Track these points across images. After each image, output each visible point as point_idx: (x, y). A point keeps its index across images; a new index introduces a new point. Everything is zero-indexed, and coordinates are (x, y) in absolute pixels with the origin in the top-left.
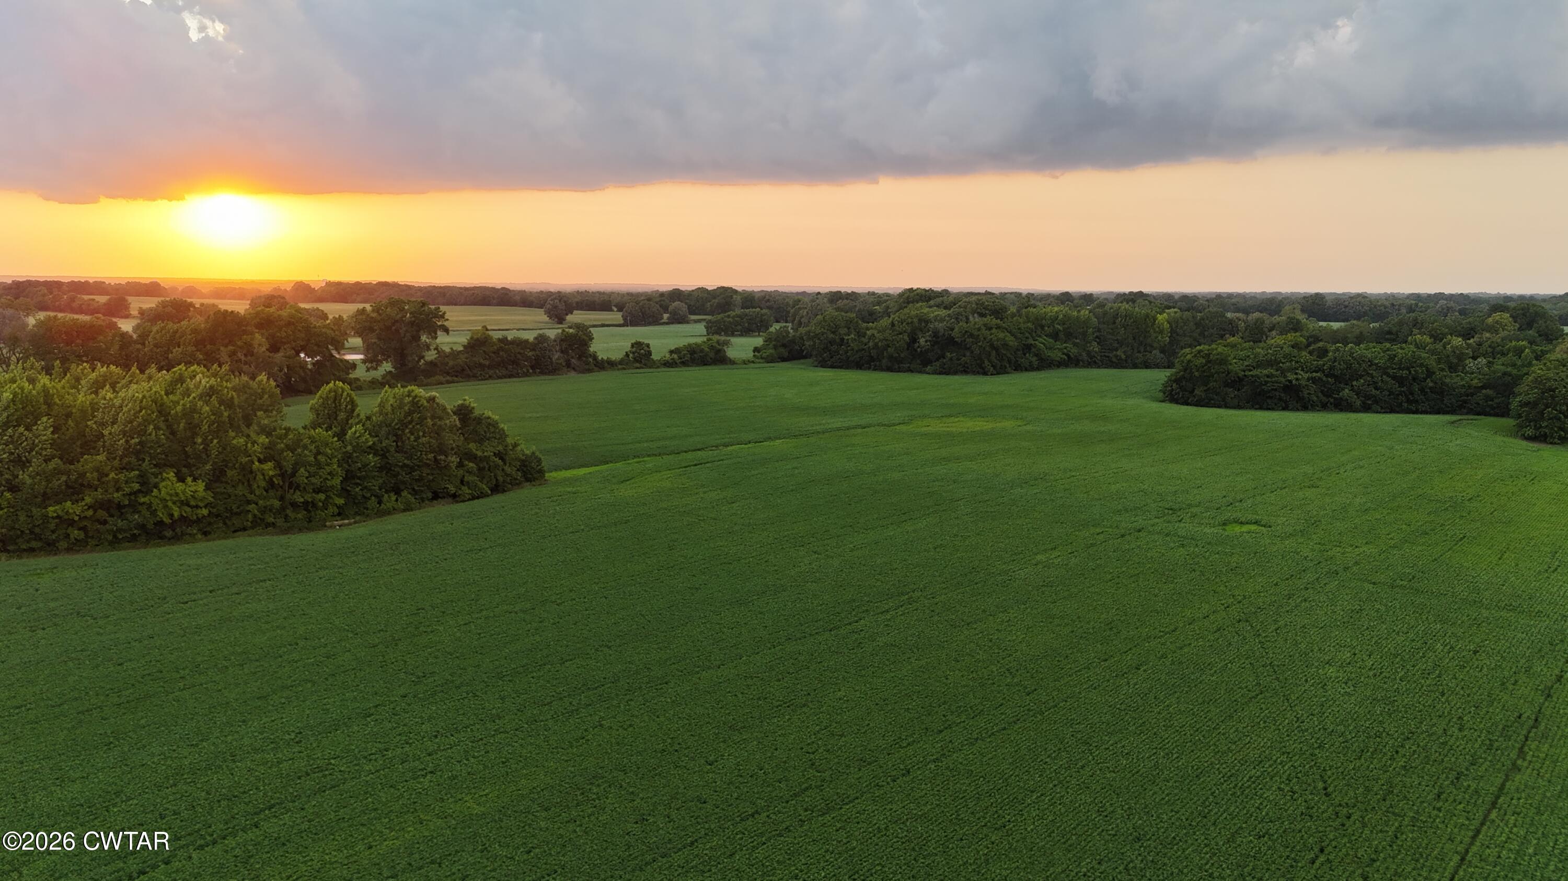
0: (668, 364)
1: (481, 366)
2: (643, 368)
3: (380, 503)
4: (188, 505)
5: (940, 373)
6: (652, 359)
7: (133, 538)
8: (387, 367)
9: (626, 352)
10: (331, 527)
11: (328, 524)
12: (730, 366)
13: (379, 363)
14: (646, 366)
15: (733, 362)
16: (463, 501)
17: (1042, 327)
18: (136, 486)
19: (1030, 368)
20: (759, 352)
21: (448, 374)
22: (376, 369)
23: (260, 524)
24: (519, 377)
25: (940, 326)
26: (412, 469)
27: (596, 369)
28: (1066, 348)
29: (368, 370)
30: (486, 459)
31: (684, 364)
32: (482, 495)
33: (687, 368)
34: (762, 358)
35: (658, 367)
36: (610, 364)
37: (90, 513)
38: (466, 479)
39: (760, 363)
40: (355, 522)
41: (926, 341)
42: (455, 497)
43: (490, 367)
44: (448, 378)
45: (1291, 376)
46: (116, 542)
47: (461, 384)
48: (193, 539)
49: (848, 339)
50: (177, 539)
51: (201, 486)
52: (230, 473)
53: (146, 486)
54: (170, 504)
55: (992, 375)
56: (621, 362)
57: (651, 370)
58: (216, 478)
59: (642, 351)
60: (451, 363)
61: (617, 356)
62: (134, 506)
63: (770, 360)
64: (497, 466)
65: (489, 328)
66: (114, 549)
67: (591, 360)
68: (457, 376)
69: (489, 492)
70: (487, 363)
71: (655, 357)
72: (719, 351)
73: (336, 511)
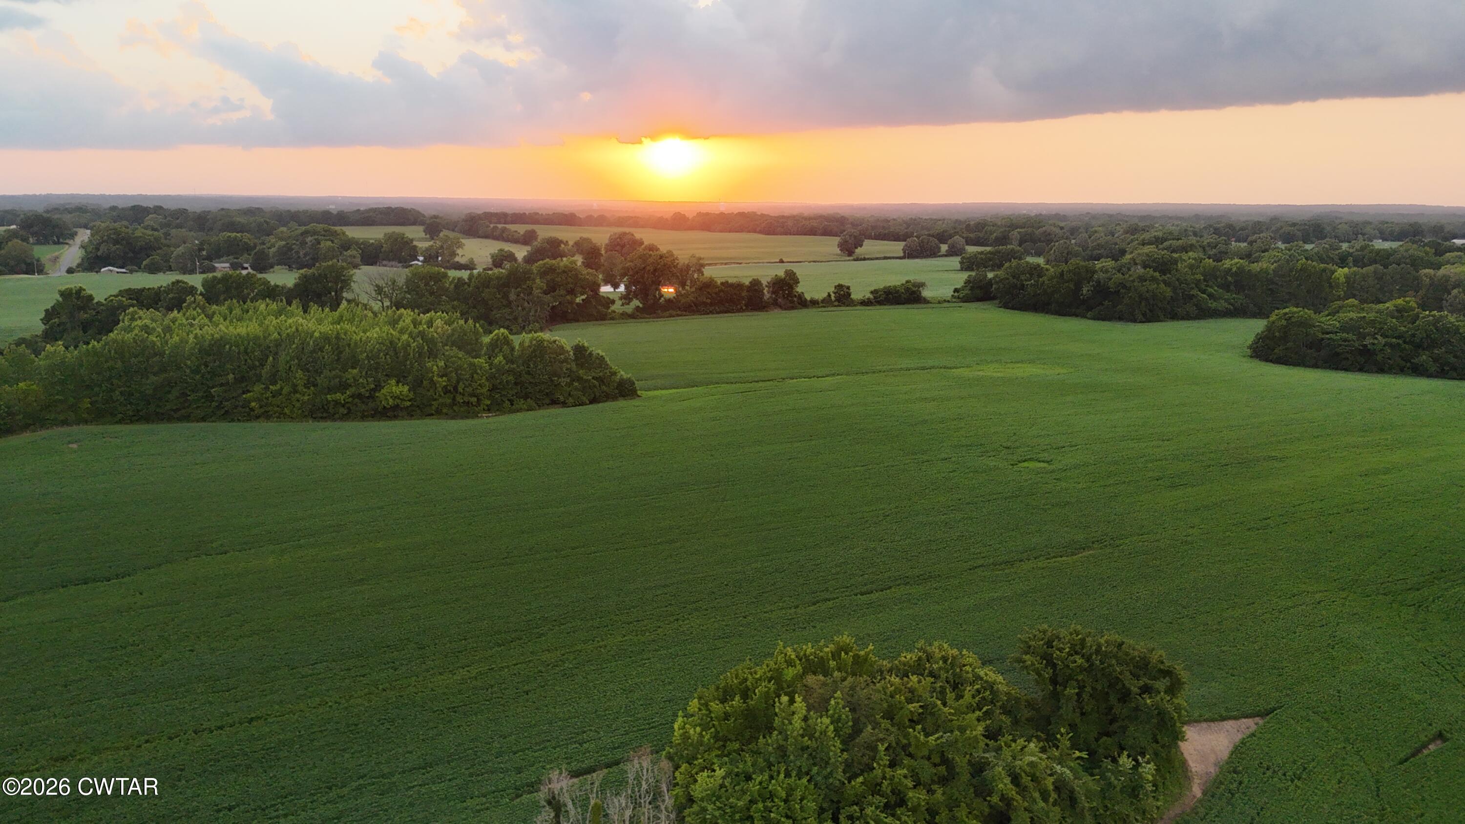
0: (865, 303)
1: (705, 304)
2: (840, 306)
3: (512, 405)
4: (399, 398)
5: (1098, 319)
6: (851, 299)
7: (373, 416)
8: (636, 303)
9: (829, 293)
10: (481, 417)
11: (479, 415)
12: (925, 306)
13: (630, 300)
14: (844, 304)
15: (925, 301)
16: (569, 407)
17: (1216, 278)
18: (373, 386)
19: (1187, 317)
20: (958, 292)
21: (680, 309)
22: (628, 304)
23: (438, 413)
24: (734, 312)
25: (1101, 276)
26: (536, 385)
27: (800, 306)
28: (1234, 299)
29: (623, 305)
30: (587, 381)
31: (880, 303)
32: (582, 404)
33: (882, 307)
34: (959, 298)
35: (855, 305)
36: (814, 303)
37: (350, 400)
38: (572, 393)
39: (955, 302)
40: (496, 415)
41: (1088, 291)
42: (564, 404)
43: (711, 304)
44: (679, 312)
45: (1368, 341)
46: (364, 417)
47: (687, 317)
48: (403, 418)
49: (1027, 285)
50: (395, 417)
51: (406, 388)
52: (425, 382)
53: (378, 387)
54: (389, 398)
55: (1140, 322)
56: (823, 301)
57: (848, 308)
58: (416, 385)
59: (842, 292)
60: (683, 301)
61: (820, 295)
62: (371, 397)
63: (966, 300)
64: (595, 386)
65: (785, 260)
66: (363, 421)
67: (795, 299)
68: (686, 311)
69: (588, 402)
70: (709, 301)
71: (856, 295)
72: (914, 292)
73: (486, 408)
